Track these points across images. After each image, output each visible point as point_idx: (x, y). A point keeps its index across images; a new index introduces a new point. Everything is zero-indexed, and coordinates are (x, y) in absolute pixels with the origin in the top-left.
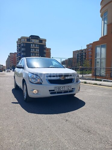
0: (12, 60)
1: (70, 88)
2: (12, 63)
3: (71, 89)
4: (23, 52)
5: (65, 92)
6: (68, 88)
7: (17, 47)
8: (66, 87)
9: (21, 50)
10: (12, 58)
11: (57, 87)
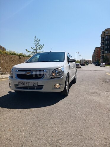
0: (97, 55)
1: (35, 85)
2: (97, 57)
3: (37, 86)
4: (107, 45)
5: (30, 88)
6: (33, 84)
7: (101, 40)
8: (30, 83)
9: (105, 44)
10: (97, 53)
11: (21, 83)
